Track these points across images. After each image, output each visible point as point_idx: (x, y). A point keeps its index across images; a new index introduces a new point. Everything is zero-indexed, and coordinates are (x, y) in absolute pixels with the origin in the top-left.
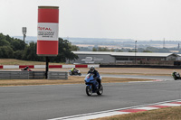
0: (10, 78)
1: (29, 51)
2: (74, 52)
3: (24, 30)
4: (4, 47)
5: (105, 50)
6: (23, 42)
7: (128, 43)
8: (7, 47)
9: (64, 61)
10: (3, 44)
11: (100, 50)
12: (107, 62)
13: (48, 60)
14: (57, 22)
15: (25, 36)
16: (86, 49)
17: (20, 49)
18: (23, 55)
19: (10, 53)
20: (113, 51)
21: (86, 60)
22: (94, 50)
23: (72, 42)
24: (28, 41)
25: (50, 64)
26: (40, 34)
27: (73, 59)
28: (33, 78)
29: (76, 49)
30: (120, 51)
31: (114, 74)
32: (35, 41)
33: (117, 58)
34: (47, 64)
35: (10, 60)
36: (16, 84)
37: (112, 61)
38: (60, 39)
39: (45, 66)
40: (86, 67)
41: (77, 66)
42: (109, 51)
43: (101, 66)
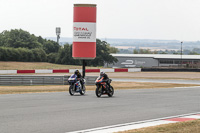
0: (43, 84)
1: (63, 54)
2: (114, 55)
3: (58, 31)
4: (36, 49)
5: (147, 52)
6: (57, 43)
7: (173, 44)
8: (40, 50)
9: (102, 65)
10: (36, 46)
11: (142, 52)
12: (149, 66)
13: (85, 63)
14: (95, 22)
15: (58, 37)
16: (126, 51)
17: (54, 51)
18: (57, 59)
19: (43, 56)
20: (156, 53)
21: (126, 64)
22: (136, 53)
23: (111, 44)
24: (62, 42)
25: (87, 68)
26: (76, 35)
27: (111, 62)
29: (115, 51)
30: (163, 53)
31: (157, 79)
32: (70, 42)
33: (161, 61)
34: (84, 68)
35: (43, 64)
36: (50, 91)
37: (155, 64)
38: (98, 41)
39: (81, 70)
40: (126, 71)
41: (116, 70)
42: (152, 53)
43: (143, 70)
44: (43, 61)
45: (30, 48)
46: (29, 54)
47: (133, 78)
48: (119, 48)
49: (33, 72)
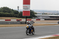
0: (13, 24)
1: (20, 15)
2: (36, 15)
3: (18, 7)
4: (11, 13)
5: (46, 14)
6: (18, 11)
7: (55, 12)
8: (12, 13)
9: (32, 18)
10: (11, 12)
11: (45, 14)
12: (47, 18)
13: (26, 18)
15: (18, 9)
16: (40, 14)
17: (17, 14)
18: (18, 16)
19: (13, 15)
20: (49, 14)
21: (40, 18)
22: (43, 14)
23: (35, 11)
24: (19, 11)
25: (27, 19)
26: (24, 9)
27: (35, 17)
28: (21, 24)
30: (52, 14)
32: (22, 11)
33: (51, 17)
34: (26, 19)
36: (15, 26)
37: (49, 18)
38: (31, 10)
39: (25, 20)
40: (40, 20)
41: (36, 20)
42: (48, 14)
43: (45, 20)
44: (13, 17)
45: (9, 13)
46: (9, 15)
47: (42, 22)
48: (37, 13)
49: (10, 20)
